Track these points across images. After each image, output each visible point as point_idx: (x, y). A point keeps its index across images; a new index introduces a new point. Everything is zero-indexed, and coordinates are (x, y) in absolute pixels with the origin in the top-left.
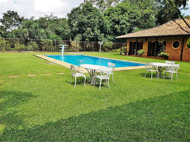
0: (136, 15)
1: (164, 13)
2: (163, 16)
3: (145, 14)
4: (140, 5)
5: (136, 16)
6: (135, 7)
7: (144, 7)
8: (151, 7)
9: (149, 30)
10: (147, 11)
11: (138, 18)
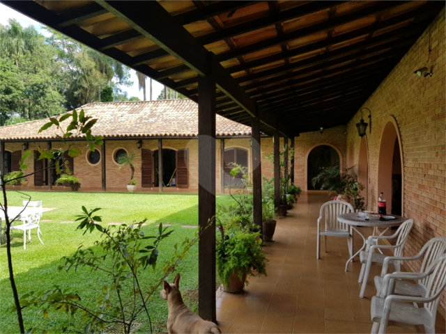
0: (12, 85)
1: (81, 87)
2: (79, 94)
3: (35, 85)
4: (21, 62)
5: (11, 87)
6: (8, 64)
7: (31, 69)
8: (49, 70)
9: (34, 124)
10: (37, 79)
11: (16, 92)
